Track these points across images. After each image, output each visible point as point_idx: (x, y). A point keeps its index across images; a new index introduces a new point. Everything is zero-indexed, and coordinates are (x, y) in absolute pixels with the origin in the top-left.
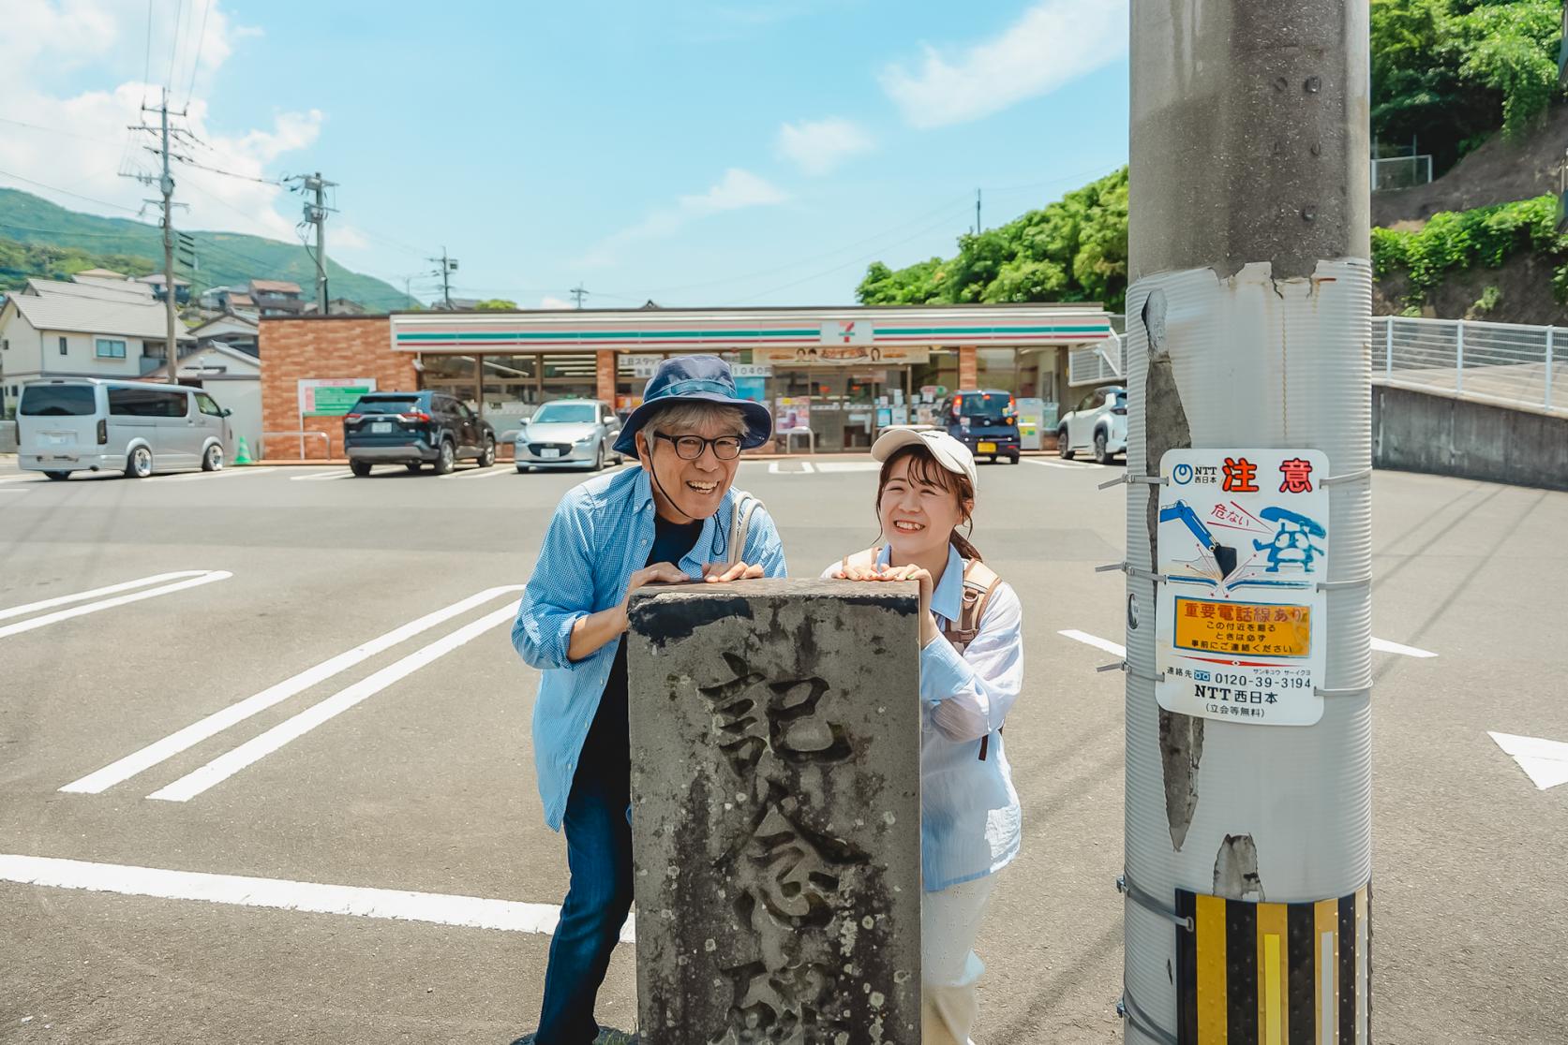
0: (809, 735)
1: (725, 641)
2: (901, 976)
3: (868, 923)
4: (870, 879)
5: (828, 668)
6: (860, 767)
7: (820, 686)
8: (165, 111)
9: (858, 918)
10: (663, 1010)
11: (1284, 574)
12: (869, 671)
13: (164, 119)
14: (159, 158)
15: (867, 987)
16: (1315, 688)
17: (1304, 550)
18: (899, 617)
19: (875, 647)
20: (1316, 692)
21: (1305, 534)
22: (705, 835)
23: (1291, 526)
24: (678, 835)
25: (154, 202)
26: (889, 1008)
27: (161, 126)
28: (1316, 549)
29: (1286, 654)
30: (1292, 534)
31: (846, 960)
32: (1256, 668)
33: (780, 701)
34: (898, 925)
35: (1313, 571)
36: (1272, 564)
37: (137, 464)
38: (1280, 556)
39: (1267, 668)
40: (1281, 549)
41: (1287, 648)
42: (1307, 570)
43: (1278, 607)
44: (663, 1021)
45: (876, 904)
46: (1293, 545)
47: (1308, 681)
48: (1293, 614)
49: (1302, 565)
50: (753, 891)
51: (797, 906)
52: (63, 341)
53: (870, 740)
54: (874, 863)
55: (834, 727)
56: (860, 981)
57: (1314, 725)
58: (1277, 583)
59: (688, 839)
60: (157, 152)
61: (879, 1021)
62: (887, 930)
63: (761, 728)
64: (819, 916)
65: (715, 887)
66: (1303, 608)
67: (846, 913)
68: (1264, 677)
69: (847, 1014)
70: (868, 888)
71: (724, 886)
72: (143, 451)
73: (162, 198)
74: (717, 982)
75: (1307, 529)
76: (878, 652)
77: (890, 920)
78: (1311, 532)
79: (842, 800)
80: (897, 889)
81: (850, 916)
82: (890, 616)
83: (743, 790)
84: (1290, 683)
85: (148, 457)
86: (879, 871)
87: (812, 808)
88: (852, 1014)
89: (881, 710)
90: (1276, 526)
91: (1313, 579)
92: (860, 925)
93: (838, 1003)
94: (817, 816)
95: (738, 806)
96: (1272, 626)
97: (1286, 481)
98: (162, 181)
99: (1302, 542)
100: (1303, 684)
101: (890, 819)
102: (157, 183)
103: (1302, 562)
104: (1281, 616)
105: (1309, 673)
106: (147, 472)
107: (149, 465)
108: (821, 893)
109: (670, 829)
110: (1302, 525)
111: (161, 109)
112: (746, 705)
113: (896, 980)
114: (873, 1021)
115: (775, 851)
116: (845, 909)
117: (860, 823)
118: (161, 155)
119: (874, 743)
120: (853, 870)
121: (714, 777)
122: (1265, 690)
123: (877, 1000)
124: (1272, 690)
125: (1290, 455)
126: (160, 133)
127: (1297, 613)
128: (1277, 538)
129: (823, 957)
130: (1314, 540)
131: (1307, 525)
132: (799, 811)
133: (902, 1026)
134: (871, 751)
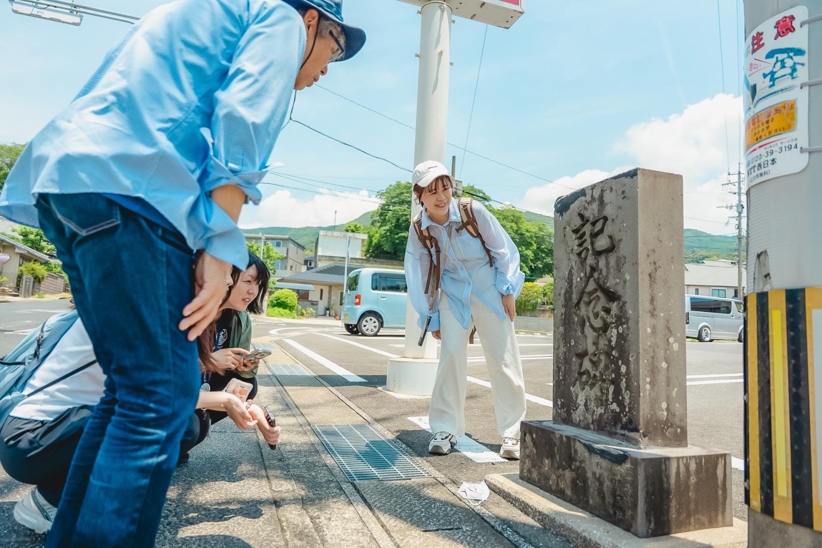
0: (602, 243)
1: (578, 209)
2: (632, 357)
3: (621, 330)
4: (621, 308)
5: (609, 211)
6: (618, 254)
7: (606, 219)
8: (739, 173)
9: (617, 328)
10: (559, 372)
11: (779, 86)
12: (621, 208)
13: (739, 177)
14: (736, 196)
15: (620, 362)
16: (801, 148)
17: (791, 67)
18: (631, 179)
19: (622, 196)
20: (802, 150)
21: (791, 58)
22: (572, 293)
23: (781, 57)
24: (565, 294)
25: (734, 217)
26: (628, 373)
27: (737, 181)
28: (799, 64)
29: (781, 132)
30: (782, 61)
31: (613, 349)
32: (765, 147)
33: (594, 229)
34: (631, 330)
35: (797, 77)
36: (772, 83)
37: (704, 334)
38: (776, 76)
39: (770, 144)
40: (776, 72)
41: (782, 128)
42: (793, 78)
43: (775, 106)
44: (559, 378)
45: (623, 320)
46: (783, 67)
47: (796, 145)
48: (784, 107)
49: (789, 76)
50: (585, 317)
51: (598, 323)
52: (697, 290)
53: (621, 240)
54: (623, 299)
55: (610, 237)
56: (618, 359)
57: (803, 170)
58: (775, 92)
59: (567, 295)
60: (735, 193)
61: (624, 380)
62: (627, 333)
63: (587, 244)
64: (605, 327)
65: (574, 316)
66: (790, 101)
67: (613, 325)
68: (769, 150)
69: (613, 376)
70: (621, 312)
71: (577, 315)
72: (707, 329)
73: (737, 215)
74: (574, 359)
75: (791, 54)
76: (624, 198)
77: (628, 328)
78: (794, 55)
79: (612, 270)
80: (631, 312)
81: (615, 327)
82: (627, 180)
83: (582, 272)
84: (783, 149)
85: (709, 332)
86: (625, 303)
87: (603, 276)
88: (615, 375)
89: (625, 225)
90: (774, 60)
91: (797, 82)
92: (618, 331)
93: (610, 370)
94: (604, 280)
95: (581, 279)
96: (773, 119)
97: (778, 32)
98: (737, 206)
99: (789, 63)
100: (793, 147)
101: (628, 277)
102: (735, 208)
103: (790, 74)
104: (777, 111)
105: (796, 139)
106: (708, 339)
107: (709, 336)
108: (605, 316)
109: (563, 292)
110: (788, 53)
111: (737, 173)
112: (584, 233)
113: (630, 359)
114: (622, 380)
115: (592, 298)
116: (613, 323)
117: (618, 281)
118: (737, 194)
119: (623, 241)
120: (615, 304)
121: (575, 268)
122: (770, 158)
123: (623, 369)
124: (773, 156)
125: (779, 17)
126: (737, 184)
127: (787, 105)
128: (774, 67)
129: (606, 347)
130: (797, 59)
131: (791, 52)
132: (599, 278)
133: (632, 383)
134: (622, 245)
